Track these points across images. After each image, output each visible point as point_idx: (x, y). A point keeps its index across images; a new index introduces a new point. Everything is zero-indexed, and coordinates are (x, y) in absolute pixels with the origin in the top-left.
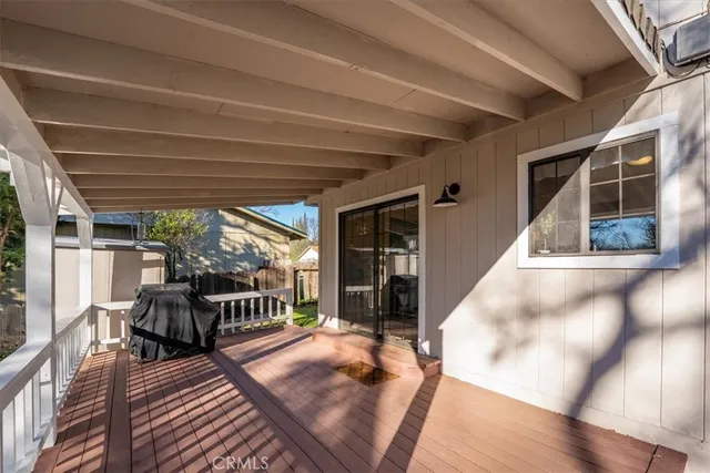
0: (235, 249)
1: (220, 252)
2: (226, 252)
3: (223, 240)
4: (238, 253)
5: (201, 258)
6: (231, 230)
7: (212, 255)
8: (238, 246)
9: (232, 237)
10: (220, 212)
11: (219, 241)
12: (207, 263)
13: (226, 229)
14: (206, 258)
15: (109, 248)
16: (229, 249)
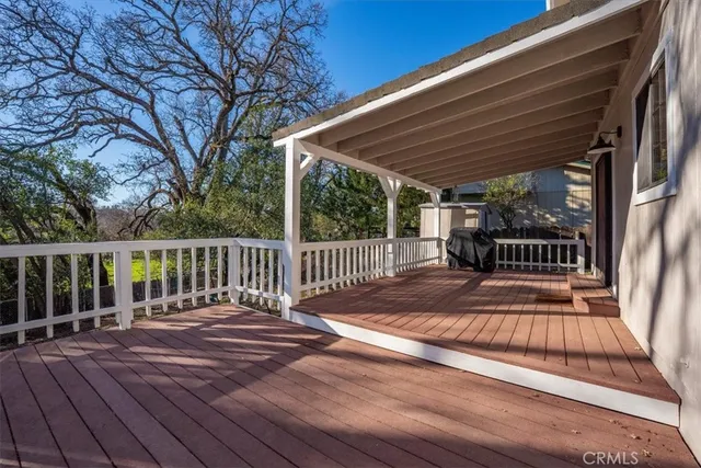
0: (583, 206)
1: (566, 209)
2: (573, 210)
3: (568, 198)
4: (586, 210)
5: (548, 216)
6: (579, 188)
7: (558, 213)
8: (586, 203)
9: (580, 195)
10: (566, 172)
11: (565, 200)
12: (554, 220)
13: (572, 188)
14: (552, 215)
15: (449, 207)
16: (575, 206)
